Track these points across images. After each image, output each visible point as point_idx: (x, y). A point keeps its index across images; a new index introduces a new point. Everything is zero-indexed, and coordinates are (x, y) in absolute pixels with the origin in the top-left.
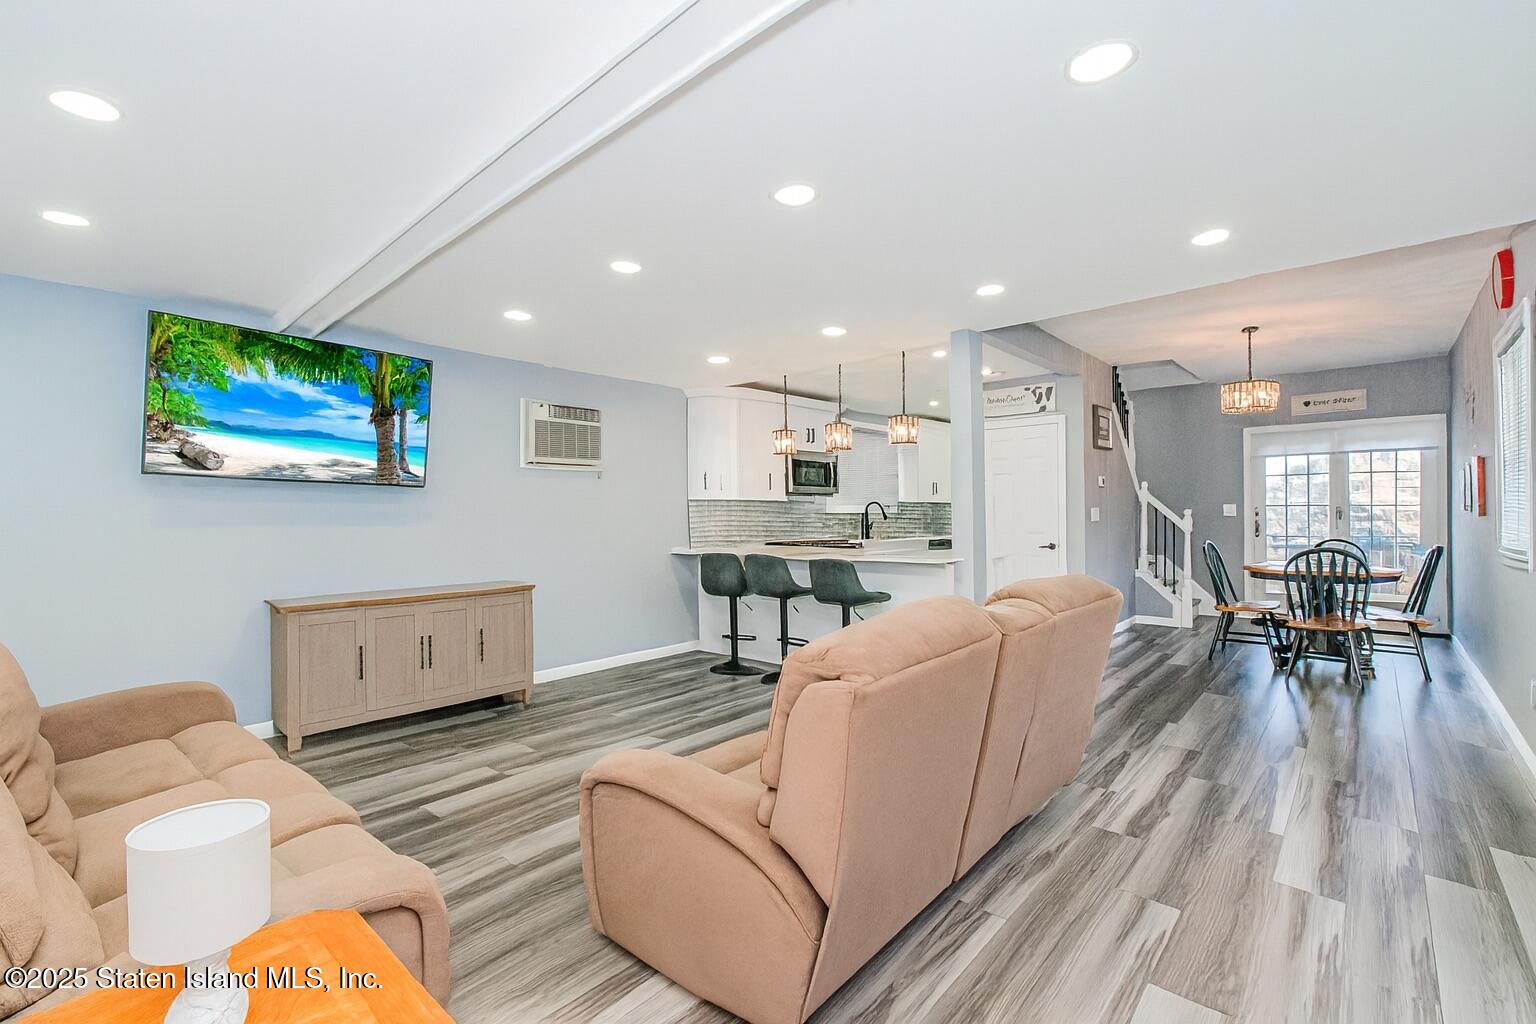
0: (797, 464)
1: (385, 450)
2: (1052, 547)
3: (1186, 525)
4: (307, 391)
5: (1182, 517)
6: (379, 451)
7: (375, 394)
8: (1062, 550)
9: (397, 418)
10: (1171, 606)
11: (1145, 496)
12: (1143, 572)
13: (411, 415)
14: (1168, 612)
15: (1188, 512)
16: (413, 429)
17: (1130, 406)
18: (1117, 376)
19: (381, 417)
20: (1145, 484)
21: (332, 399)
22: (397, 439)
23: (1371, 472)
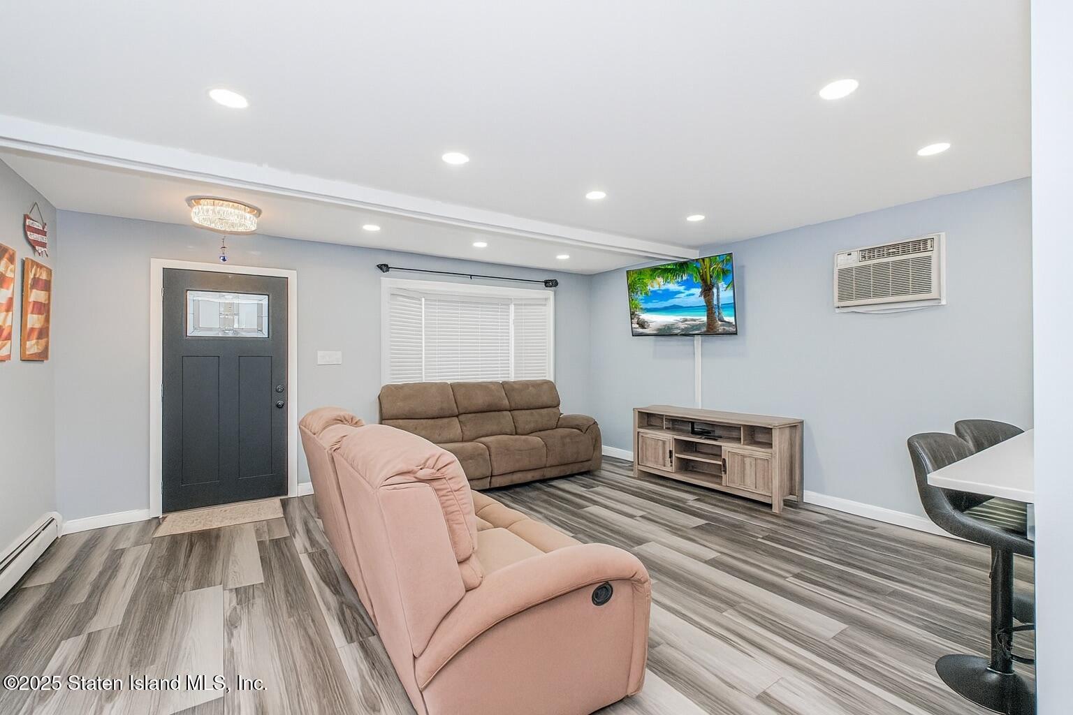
1: (710, 309)
4: (672, 286)
6: (707, 311)
7: (703, 280)
9: (715, 290)
13: (722, 285)
16: (724, 294)
19: (707, 290)
21: (682, 288)
22: (715, 302)
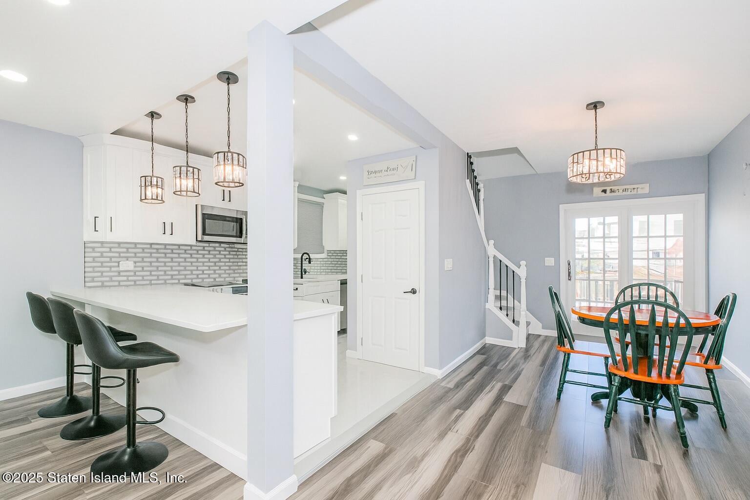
0: (206, 217)
2: (414, 291)
3: (522, 272)
5: (519, 267)
8: (421, 294)
10: (511, 331)
11: (492, 251)
12: (492, 305)
14: (509, 336)
15: (523, 263)
17: (481, 186)
18: (472, 163)
20: (492, 242)
23: (648, 237)
